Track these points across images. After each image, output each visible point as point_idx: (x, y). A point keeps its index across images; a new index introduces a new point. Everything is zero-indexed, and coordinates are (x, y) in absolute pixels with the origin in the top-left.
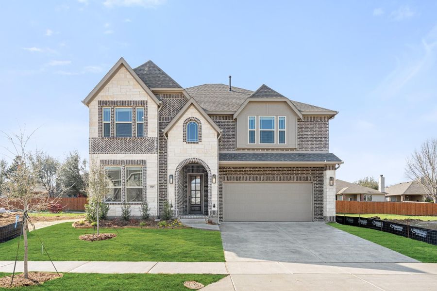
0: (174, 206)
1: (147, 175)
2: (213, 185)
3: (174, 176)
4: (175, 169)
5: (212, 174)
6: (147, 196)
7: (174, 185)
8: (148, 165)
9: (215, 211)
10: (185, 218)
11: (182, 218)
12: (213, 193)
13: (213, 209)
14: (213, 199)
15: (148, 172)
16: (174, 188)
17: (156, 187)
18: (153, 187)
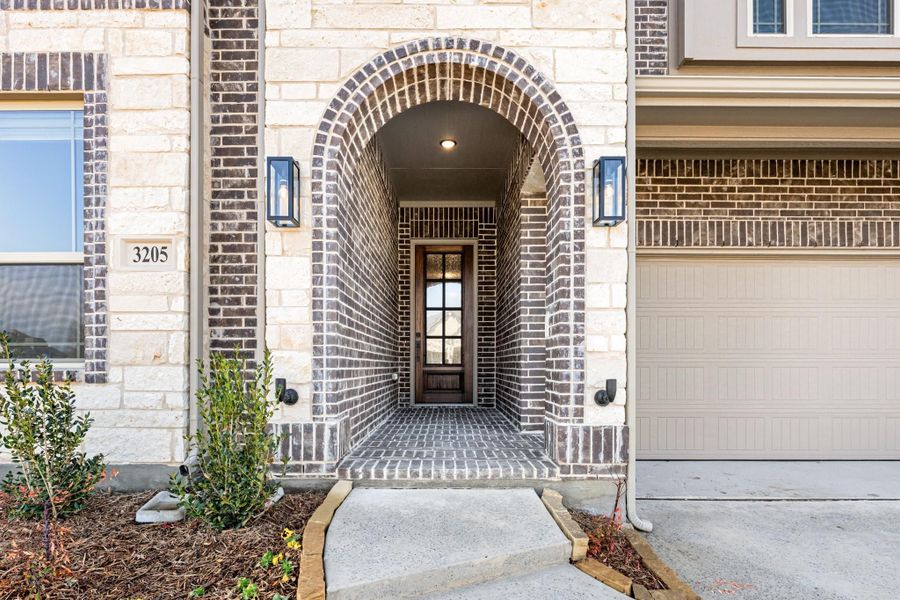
0: (305, 393)
1: (113, 164)
2: (595, 237)
3: (306, 168)
4: (316, 117)
5: (590, 157)
6: (113, 323)
7: (304, 238)
8: (119, 94)
9: (609, 432)
10: (390, 484)
11: (367, 483)
12: (593, 296)
13: (598, 417)
14: (593, 342)
15: (115, 144)
16: (307, 263)
17: (179, 251)
18: (152, 252)
